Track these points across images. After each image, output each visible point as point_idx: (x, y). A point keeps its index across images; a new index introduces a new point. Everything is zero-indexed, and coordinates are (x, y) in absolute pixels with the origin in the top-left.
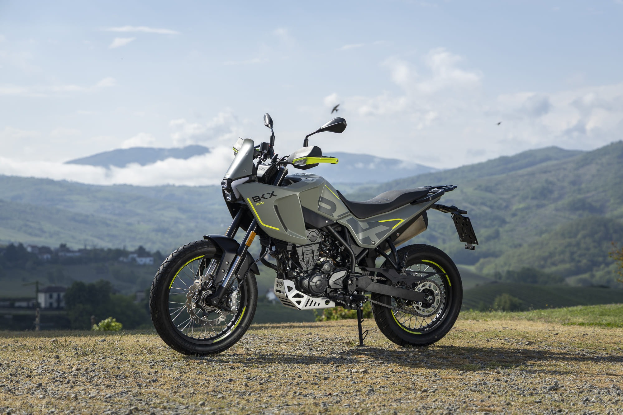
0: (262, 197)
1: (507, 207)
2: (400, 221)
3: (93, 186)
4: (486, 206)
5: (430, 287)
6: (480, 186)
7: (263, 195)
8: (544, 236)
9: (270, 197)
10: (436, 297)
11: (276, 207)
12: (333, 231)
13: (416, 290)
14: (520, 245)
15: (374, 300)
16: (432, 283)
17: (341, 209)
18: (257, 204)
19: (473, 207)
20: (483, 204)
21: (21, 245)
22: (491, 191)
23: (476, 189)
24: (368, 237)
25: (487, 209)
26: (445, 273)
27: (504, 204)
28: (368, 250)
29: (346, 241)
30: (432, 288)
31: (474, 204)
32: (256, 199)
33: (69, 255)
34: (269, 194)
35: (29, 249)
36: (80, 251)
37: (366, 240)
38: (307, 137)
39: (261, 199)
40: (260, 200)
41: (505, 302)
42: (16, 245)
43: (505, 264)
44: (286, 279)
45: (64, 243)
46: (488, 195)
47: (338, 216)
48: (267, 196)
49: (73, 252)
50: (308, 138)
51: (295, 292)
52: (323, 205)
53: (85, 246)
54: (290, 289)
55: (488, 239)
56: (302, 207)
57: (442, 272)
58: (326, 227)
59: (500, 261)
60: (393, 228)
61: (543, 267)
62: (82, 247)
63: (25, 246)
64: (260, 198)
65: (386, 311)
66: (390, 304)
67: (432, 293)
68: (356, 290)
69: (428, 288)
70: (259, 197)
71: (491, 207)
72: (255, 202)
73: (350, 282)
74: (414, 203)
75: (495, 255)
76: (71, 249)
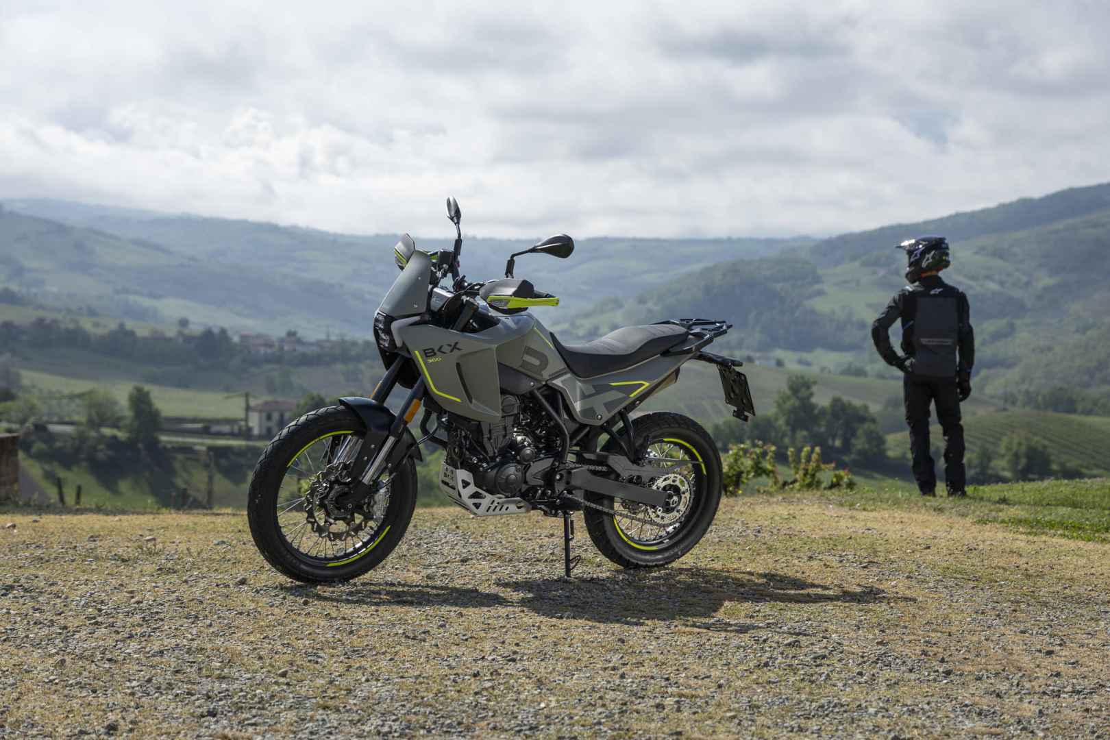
0: (439, 350)
1: (1027, 284)
2: (643, 385)
3: (342, 236)
4: (993, 281)
5: (674, 481)
6: (983, 248)
7: (441, 347)
8: (1089, 333)
9: (451, 351)
10: (683, 496)
11: (458, 365)
12: (540, 397)
13: (654, 487)
14: (1049, 349)
15: (588, 501)
16: (678, 476)
17: (556, 363)
18: (430, 361)
19: (972, 283)
20: (988, 277)
21: (223, 332)
22: (1001, 257)
23: (977, 253)
24: (592, 408)
25: (994, 286)
26: (701, 460)
27: (1025, 279)
28: (588, 429)
29: (558, 412)
30: (677, 483)
31: (973, 278)
32: (428, 353)
33: (301, 349)
34: (450, 346)
35: (236, 339)
36: (319, 343)
37: (588, 412)
38: (513, 256)
39: (438, 353)
40: (435, 354)
41: (1020, 444)
42: (216, 331)
43: (1023, 380)
44: (461, 468)
45: (293, 329)
46: (998, 263)
47: (549, 376)
48: (446, 349)
49: (309, 344)
50: (515, 258)
51: (472, 489)
52: (528, 358)
53: (328, 335)
54: (466, 484)
55: (996, 336)
56: (498, 363)
57: (697, 460)
58: (532, 393)
59: (1014, 374)
60: (632, 396)
61: (1087, 385)
62: (322, 337)
63: (230, 333)
64: (436, 351)
65: (606, 519)
66: (612, 508)
67: (676, 490)
68: (565, 489)
69: (672, 483)
70: (433, 350)
71: (1002, 283)
72: (427, 356)
73: (558, 477)
74: (665, 353)
75: (1005, 363)
76: (304, 340)
